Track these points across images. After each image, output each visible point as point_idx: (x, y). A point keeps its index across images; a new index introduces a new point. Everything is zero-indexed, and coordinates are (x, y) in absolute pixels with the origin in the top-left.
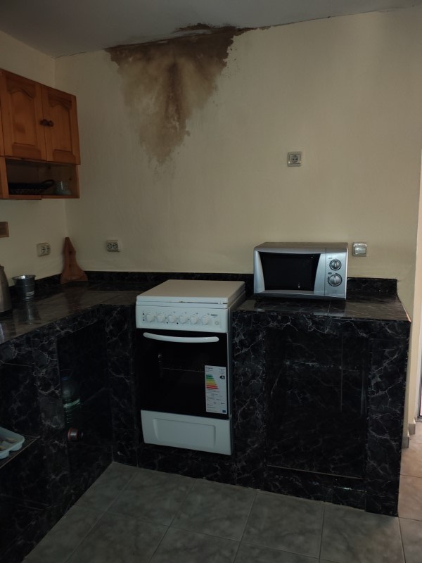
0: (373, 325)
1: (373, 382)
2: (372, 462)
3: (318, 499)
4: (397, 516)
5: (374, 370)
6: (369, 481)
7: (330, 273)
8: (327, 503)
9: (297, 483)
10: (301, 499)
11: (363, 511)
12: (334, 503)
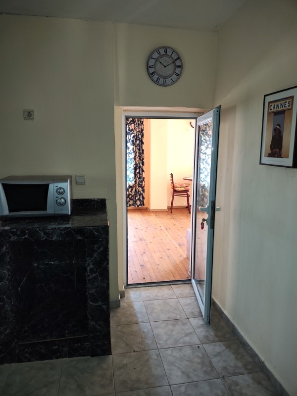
0: (85, 230)
1: (88, 269)
2: (92, 323)
3: (58, 358)
4: (111, 354)
5: (89, 261)
6: (91, 335)
7: (57, 197)
8: (64, 359)
9: (42, 351)
10: (46, 361)
11: (89, 357)
12: (70, 357)
